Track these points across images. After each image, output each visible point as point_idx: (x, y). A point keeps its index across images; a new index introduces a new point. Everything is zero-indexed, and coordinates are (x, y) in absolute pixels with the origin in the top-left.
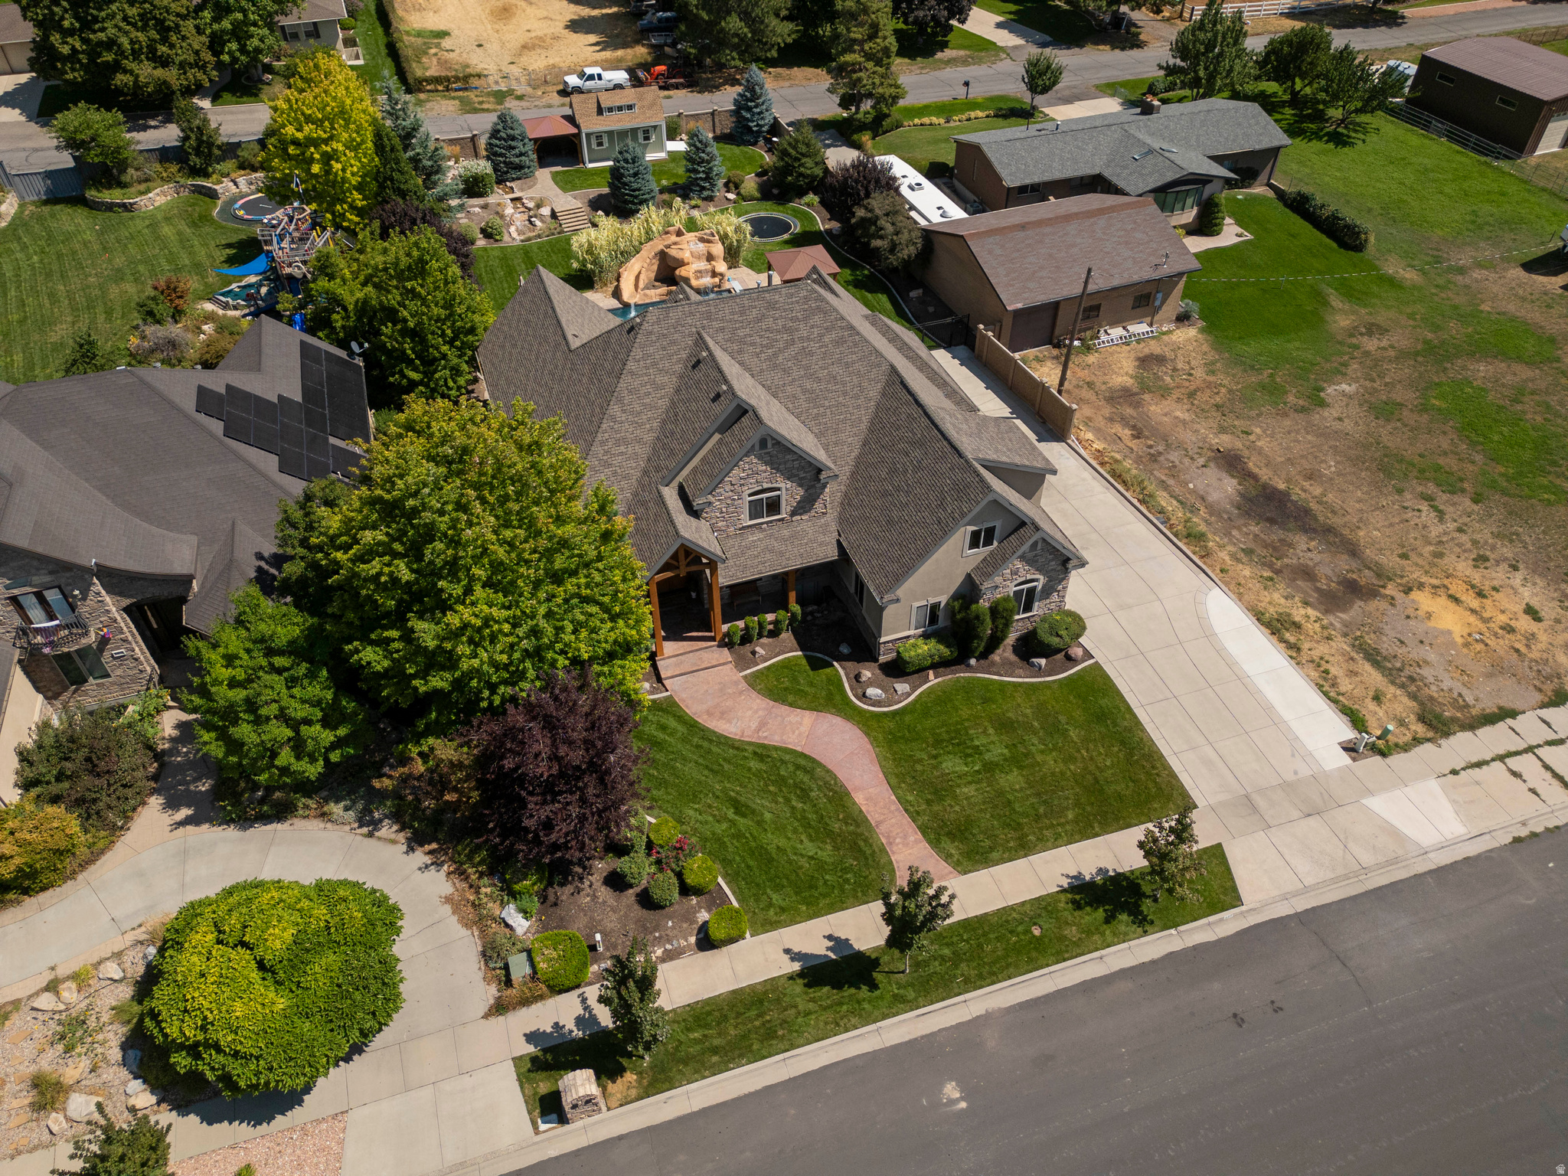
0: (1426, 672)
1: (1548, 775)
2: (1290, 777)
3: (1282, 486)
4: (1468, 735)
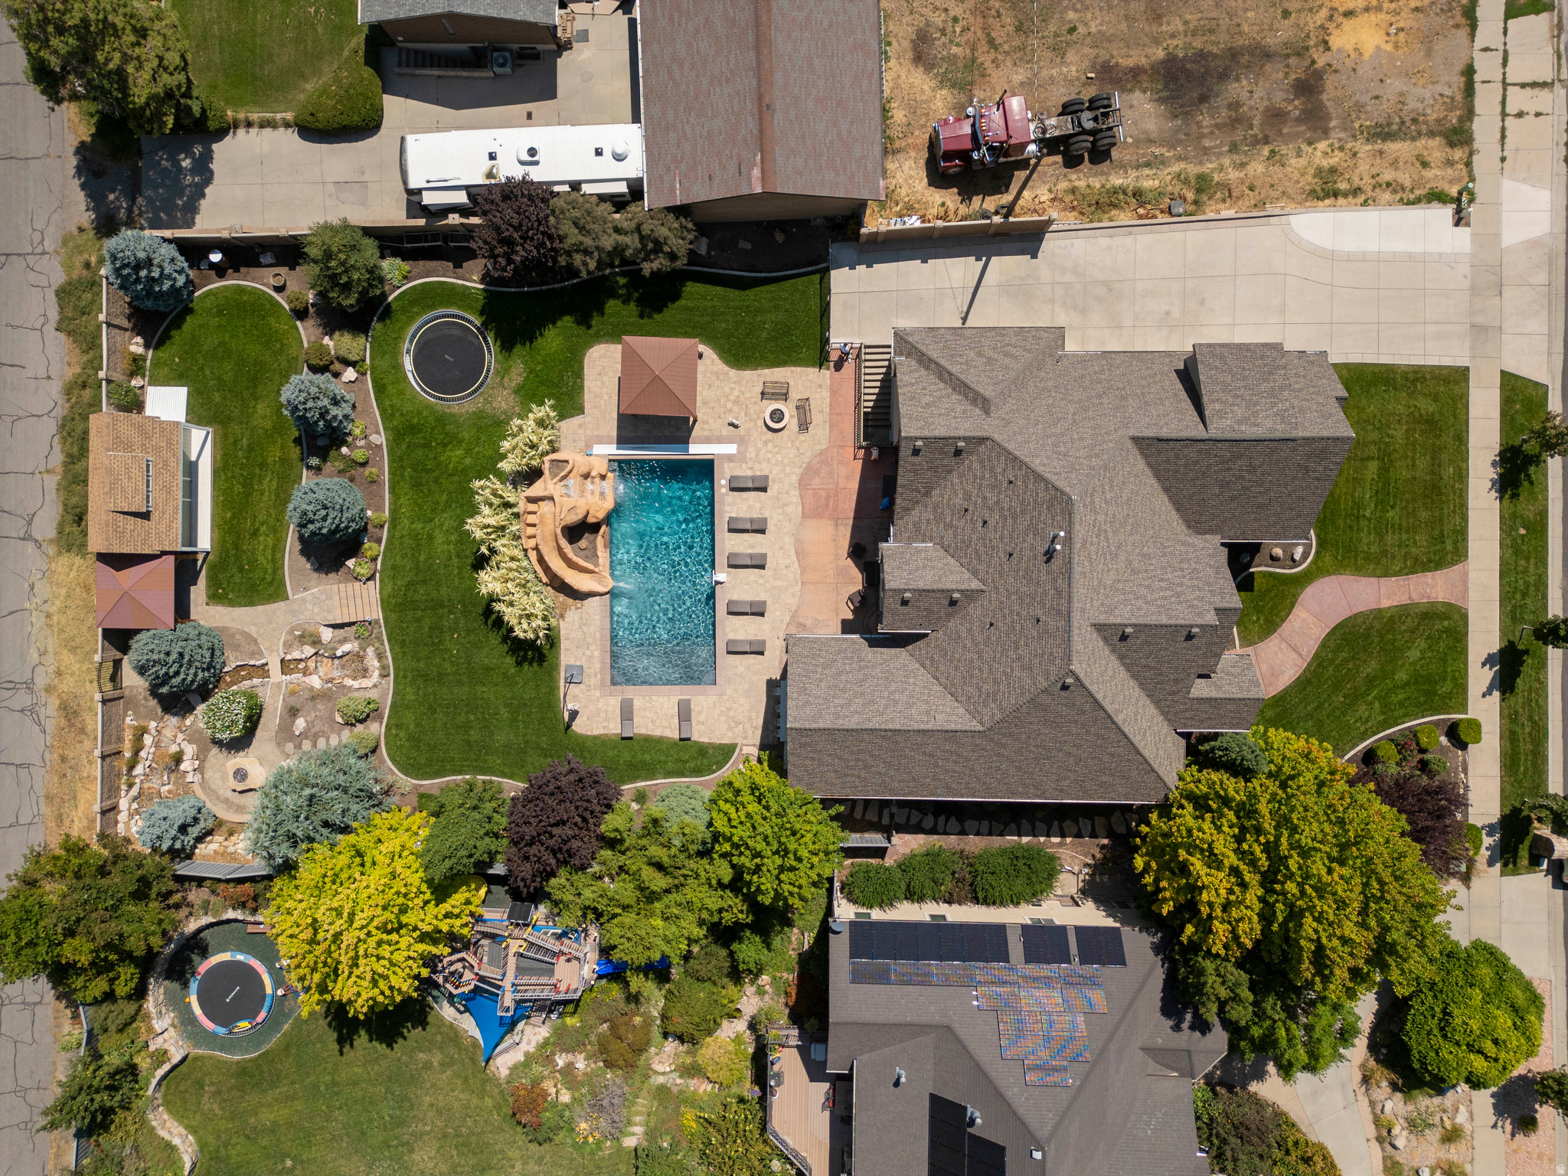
0: (1412, 104)
1: (1528, 91)
2: (1467, 284)
3: (1160, 54)
4: (1476, 119)
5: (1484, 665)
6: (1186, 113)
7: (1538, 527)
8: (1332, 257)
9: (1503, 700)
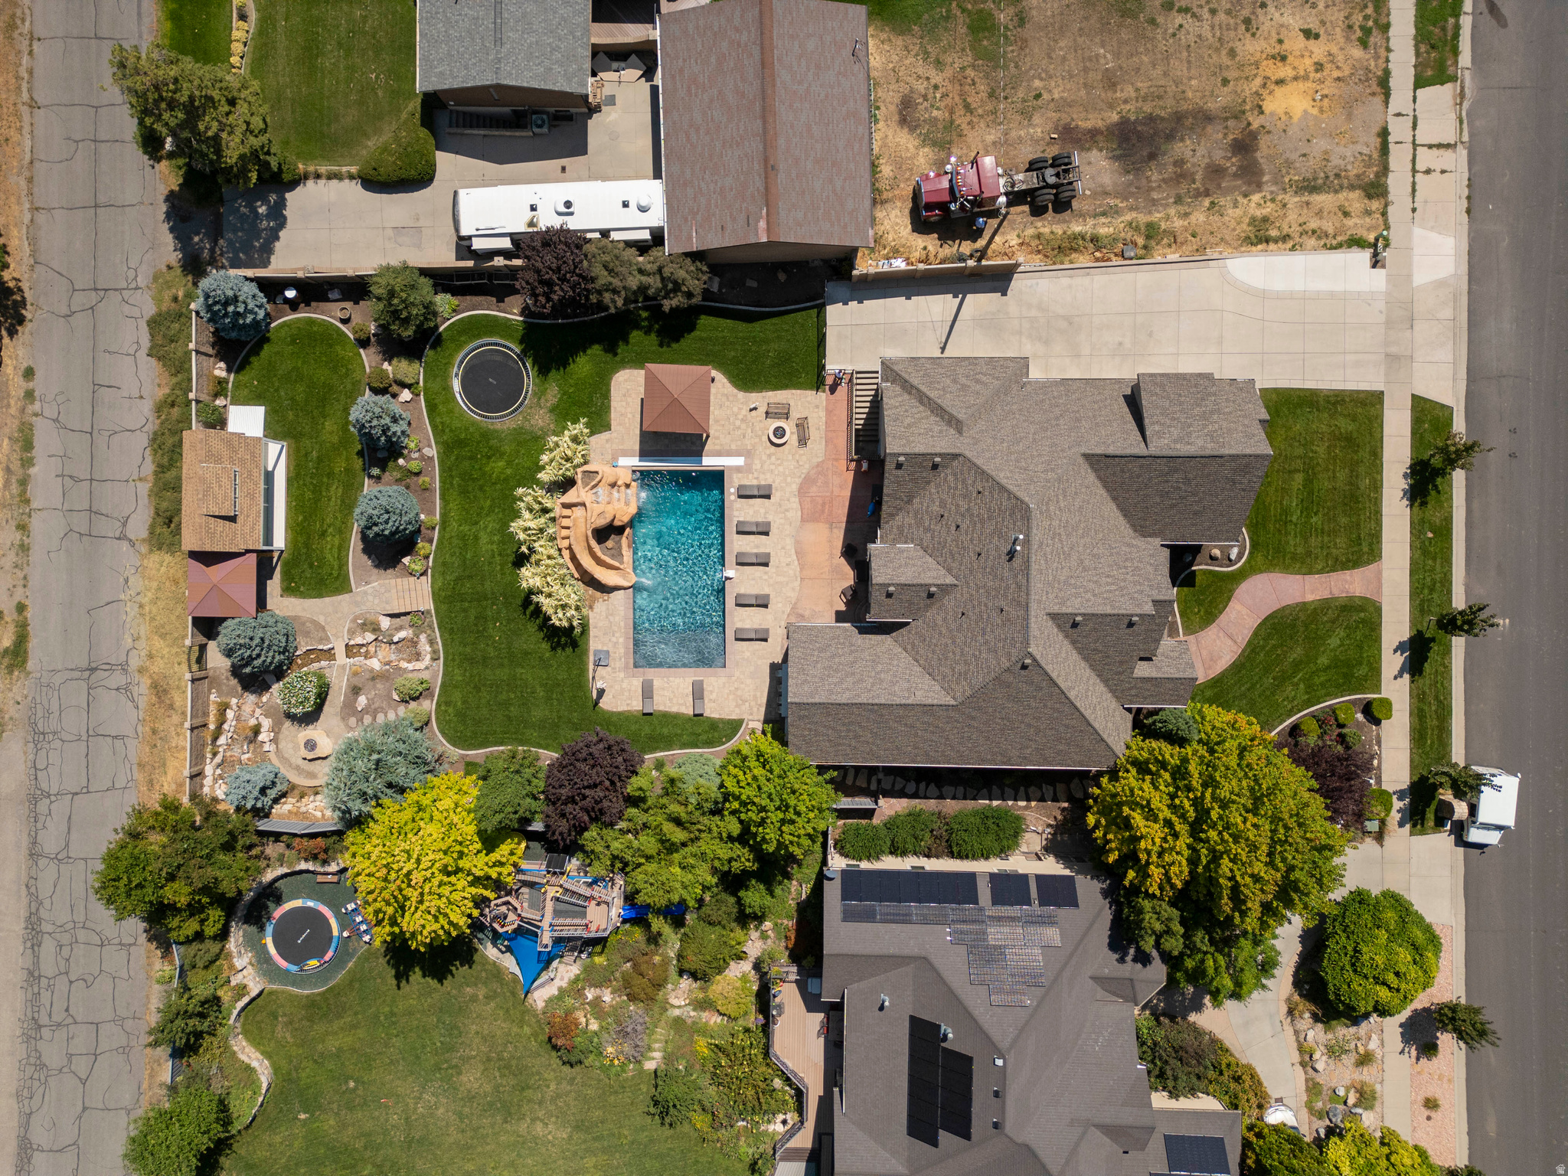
0: (1336, 161)
1: (1435, 150)
2: (1382, 318)
3: (1115, 117)
4: (1391, 175)
5: (1395, 651)
6: (1138, 169)
7: (1444, 532)
8: (1264, 295)
9: (1412, 682)
